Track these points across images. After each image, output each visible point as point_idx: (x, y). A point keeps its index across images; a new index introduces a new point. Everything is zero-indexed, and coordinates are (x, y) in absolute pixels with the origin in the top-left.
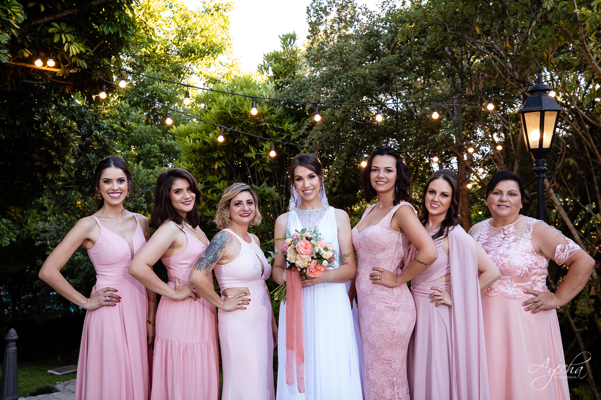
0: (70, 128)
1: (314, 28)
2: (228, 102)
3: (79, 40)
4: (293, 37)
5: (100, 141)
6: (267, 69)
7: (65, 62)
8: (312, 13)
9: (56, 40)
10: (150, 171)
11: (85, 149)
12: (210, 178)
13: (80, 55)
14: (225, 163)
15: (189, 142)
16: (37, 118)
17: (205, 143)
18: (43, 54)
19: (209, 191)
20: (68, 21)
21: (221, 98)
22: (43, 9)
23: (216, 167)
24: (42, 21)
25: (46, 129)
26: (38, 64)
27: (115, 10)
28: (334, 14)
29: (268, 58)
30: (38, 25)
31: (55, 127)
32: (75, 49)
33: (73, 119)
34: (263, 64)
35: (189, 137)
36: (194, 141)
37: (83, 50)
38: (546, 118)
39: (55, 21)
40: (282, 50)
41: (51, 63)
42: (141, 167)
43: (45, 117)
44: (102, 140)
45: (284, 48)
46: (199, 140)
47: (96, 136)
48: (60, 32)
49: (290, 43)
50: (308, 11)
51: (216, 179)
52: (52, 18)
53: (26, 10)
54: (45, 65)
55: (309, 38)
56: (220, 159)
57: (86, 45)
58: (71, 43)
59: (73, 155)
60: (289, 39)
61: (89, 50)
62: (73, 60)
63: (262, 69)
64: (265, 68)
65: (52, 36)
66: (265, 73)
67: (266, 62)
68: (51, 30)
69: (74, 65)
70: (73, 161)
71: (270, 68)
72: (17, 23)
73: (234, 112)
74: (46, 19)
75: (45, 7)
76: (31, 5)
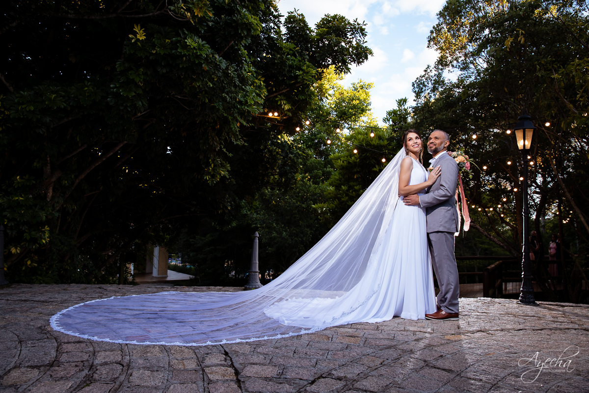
0: (278, 153)
1: (418, 95)
2: (363, 139)
3: (289, 102)
4: (405, 101)
5: (293, 160)
6: (389, 121)
7: (282, 113)
8: (416, 86)
9: (279, 103)
10: (316, 186)
11: (285, 164)
12: (351, 184)
13: (288, 110)
14: (361, 175)
15: (340, 162)
16: (262, 147)
17: (349, 163)
18: (272, 110)
19: (351, 191)
20: (284, 94)
21: (360, 136)
23: (355, 177)
24: (273, 95)
25: (266, 153)
26: (270, 115)
27: (306, 88)
28: (430, 86)
29: (389, 113)
30: (271, 98)
31: (270, 152)
32: (287, 107)
33: (279, 148)
34: (386, 117)
35: (340, 160)
36: (343, 162)
37: (290, 107)
38: (526, 132)
39: (279, 95)
40: (398, 109)
41: (276, 114)
42: (311, 184)
43: (266, 147)
44: (293, 159)
45: (399, 107)
46: (346, 161)
47: (290, 157)
48: (281, 100)
49: (403, 104)
50: (413, 85)
51: (355, 183)
52: (277, 94)
53: (268, 91)
54: (273, 115)
55: (414, 100)
56: (357, 172)
57: (292, 105)
58: (285, 104)
59: (278, 167)
60: (402, 102)
61: (293, 108)
62: (285, 112)
63: (385, 120)
65: (277, 101)
66: (388, 123)
67: (388, 116)
68: (277, 99)
69: (286, 115)
70: (278, 171)
71: (391, 120)
72: (264, 97)
73: (367, 145)
74: (275, 94)
75: (275, 89)
76: (269, 88)
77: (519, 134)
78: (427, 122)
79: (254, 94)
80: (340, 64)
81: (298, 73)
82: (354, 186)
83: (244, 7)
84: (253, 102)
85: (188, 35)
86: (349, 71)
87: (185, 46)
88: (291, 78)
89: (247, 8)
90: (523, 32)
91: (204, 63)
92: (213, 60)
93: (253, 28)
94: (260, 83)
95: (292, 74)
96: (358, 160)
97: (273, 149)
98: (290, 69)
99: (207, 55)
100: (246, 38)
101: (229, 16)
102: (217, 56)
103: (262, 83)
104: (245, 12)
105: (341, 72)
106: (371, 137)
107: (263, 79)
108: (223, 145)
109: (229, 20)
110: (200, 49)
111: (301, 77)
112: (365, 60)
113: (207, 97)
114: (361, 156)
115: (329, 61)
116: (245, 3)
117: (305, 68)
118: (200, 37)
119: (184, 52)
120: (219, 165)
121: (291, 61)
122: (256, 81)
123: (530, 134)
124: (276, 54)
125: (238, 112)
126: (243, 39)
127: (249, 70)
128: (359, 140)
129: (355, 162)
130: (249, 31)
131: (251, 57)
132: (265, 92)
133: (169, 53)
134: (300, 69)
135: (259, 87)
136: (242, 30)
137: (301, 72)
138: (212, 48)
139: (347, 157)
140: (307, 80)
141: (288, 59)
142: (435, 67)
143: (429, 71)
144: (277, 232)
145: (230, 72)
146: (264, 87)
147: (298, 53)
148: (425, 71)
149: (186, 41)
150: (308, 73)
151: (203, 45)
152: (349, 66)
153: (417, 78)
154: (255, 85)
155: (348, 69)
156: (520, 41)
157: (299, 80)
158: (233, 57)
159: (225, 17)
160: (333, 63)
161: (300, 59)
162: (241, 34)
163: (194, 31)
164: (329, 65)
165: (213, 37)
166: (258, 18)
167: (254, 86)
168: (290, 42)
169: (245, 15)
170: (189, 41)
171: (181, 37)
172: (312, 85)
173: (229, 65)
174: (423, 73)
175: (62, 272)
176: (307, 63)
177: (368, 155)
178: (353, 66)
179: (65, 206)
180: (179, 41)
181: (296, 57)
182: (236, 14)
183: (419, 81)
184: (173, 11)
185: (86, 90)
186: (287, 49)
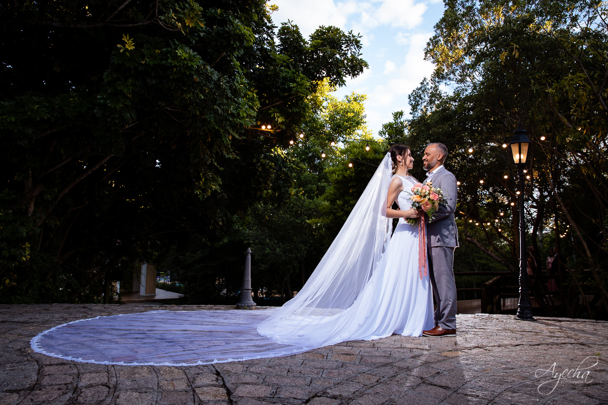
0: (271, 167)
1: (414, 108)
2: (359, 152)
3: (282, 115)
4: (401, 114)
6: (385, 134)
7: (275, 126)
8: (412, 98)
9: (272, 116)
10: (311, 201)
11: (278, 178)
12: (347, 198)
13: (282, 123)
14: (356, 189)
15: (335, 176)
16: (255, 161)
17: (344, 177)
18: (266, 123)
19: (346, 206)
20: (278, 107)
21: (355, 150)
22: (267, 102)
23: (351, 191)
24: (266, 108)
25: (259, 167)
26: (263, 128)
27: (300, 101)
28: (427, 98)
29: (385, 126)
30: (264, 110)
31: (263, 165)
32: (280, 120)
33: (272, 162)
34: (382, 130)
35: (335, 174)
36: (338, 176)
37: (284, 120)
38: (522, 146)
39: (272, 107)
40: (394, 122)
41: (269, 127)
42: (306, 198)
43: (258, 161)
44: (287, 173)
45: (395, 120)
46: (341, 175)
47: (284, 171)
48: (274, 112)
49: (399, 117)
50: (410, 97)
51: (350, 198)
52: (270, 106)
53: (261, 104)
54: (266, 128)
55: (411, 113)
56: (353, 187)
57: (285, 118)
58: (279, 117)
59: (271, 181)
60: (398, 115)
61: (287, 120)
62: (279, 125)
63: (381, 133)
64: (384, 133)
65: (270, 114)
66: (384, 136)
67: (384, 129)
68: (270, 112)
69: (279, 128)
70: (271, 185)
71: (387, 133)
72: (257, 109)
73: (362, 159)
74: (268, 107)
75: (269, 101)
76: (262, 100)
77: (515, 148)
78: (423, 135)
79: (247, 106)
80: (335, 76)
81: (292, 85)
82: (349, 200)
83: (236, 17)
84: (245, 115)
85: (178, 45)
86: (344, 84)
87: (176, 57)
88: (284, 90)
89: (240, 18)
90: (517, 46)
91: (195, 74)
92: (205, 71)
93: (245, 39)
94: (253, 95)
95: (286, 86)
96: (353, 174)
97: (266, 163)
98: (284, 82)
99: (198, 66)
100: (238, 49)
101: (221, 27)
102: (208, 68)
103: (255, 96)
104: (237, 22)
105: (336, 84)
106: (366, 151)
107: (256, 91)
108: (214, 158)
109: (221, 30)
110: (191, 60)
111: (295, 89)
112: (360, 73)
113: (199, 110)
114: (357, 170)
115: (324, 73)
116: (238, 13)
117: (298, 80)
118: (191, 48)
119: (175, 63)
120: (210, 180)
121: (285, 72)
122: (249, 93)
123: (525, 148)
124: (269, 65)
125: (230, 125)
126: (235, 50)
127: (241, 82)
128: (355, 153)
129: (350, 176)
130: (242, 42)
131: (244, 69)
132: (258, 105)
133: (159, 63)
134: (294, 81)
135: (252, 99)
136: (234, 41)
137: (295, 85)
138: (203, 59)
139: (342, 171)
140: (301, 92)
141: (282, 71)
142: (431, 80)
143: (425, 83)
144: (270, 248)
145: (222, 84)
146: (257, 100)
147: (292, 64)
148: (422, 83)
149: (177, 51)
150: (302, 85)
151: (194, 56)
152: (344, 78)
153: (414, 91)
154: (248, 97)
155: (343, 82)
156: (515, 55)
157: (293, 92)
158: (225, 68)
159: (217, 27)
160: (328, 75)
161: (294, 71)
162: (233, 45)
163: (185, 41)
164: (323, 77)
165: (203, 48)
166: (251, 29)
167: (246, 98)
168: (284, 54)
169: (237, 26)
170: (180, 51)
171: (171, 48)
172: (306, 97)
173: (221, 77)
174: (420, 86)
175: (43, 291)
176: (301, 75)
177: (363, 168)
178: (348, 79)
179: (47, 221)
180: (170, 52)
181: (289, 68)
182: (229, 24)
183: (415, 94)
184: (163, 21)
185: (72, 101)
186: (280, 60)
